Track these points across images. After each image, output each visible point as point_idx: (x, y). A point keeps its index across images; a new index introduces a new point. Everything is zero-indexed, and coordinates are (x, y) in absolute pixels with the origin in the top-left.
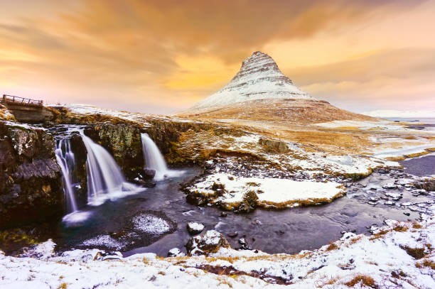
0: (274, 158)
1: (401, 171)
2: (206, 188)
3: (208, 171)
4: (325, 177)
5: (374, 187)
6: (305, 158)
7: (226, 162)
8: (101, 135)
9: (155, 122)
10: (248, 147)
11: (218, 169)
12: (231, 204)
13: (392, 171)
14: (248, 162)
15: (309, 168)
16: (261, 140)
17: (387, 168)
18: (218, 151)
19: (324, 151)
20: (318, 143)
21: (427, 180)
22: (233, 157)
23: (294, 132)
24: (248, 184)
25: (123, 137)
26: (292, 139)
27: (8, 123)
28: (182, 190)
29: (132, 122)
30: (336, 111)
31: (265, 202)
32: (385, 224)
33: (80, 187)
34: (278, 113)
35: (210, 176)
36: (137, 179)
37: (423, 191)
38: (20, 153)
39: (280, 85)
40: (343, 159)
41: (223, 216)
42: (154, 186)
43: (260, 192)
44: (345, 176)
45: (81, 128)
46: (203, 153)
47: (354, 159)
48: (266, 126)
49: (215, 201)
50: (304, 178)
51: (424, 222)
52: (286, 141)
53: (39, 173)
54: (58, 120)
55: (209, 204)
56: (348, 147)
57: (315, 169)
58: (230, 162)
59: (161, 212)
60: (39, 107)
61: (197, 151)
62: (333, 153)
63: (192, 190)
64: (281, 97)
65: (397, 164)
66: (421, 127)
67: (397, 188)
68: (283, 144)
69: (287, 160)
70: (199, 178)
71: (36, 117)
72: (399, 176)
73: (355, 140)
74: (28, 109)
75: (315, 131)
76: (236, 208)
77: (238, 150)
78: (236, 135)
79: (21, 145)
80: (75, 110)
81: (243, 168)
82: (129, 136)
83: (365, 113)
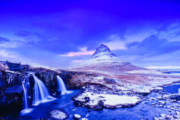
0: (110, 86)
1: (164, 92)
2: (82, 99)
3: (83, 91)
4: (132, 94)
5: (153, 98)
6: (122, 86)
7: (90, 87)
8: (41, 76)
9: (62, 71)
10: (99, 81)
11: (87, 90)
12: (93, 106)
13: (160, 91)
14: (100, 87)
15: (125, 90)
16: (104, 78)
17: (157, 90)
18: (87, 83)
19: (130, 83)
20: (127, 79)
21: (175, 96)
22: (93, 86)
23: (117, 75)
24: (99, 97)
25: (50, 76)
26: (117, 78)
27: (6, 71)
28: (72, 99)
29: (53, 71)
30: (134, 67)
31: (107, 105)
32: (160, 116)
33: (30, 97)
34: (111, 68)
35: (84, 94)
36: (54, 94)
37: (175, 100)
38: (9, 83)
39: (111, 57)
40: (138, 86)
41: (89, 111)
42: (61, 97)
43: (104, 100)
44: (140, 94)
45: (34, 73)
46: (81, 84)
47: (143, 86)
48: (106, 73)
49: (86, 104)
50: (123, 94)
51: (178, 115)
52: (114, 79)
53: (14, 91)
54: (25, 70)
55: (83, 106)
56: (140, 81)
57: (127, 91)
58: (92, 87)
59: (63, 109)
60: (19, 65)
61: (79, 83)
62: (134, 84)
63: (76, 99)
64: (111, 61)
65: (161, 88)
66: (169, 73)
67: (163, 99)
68: (113, 80)
69: (115, 87)
70: (79, 94)
71: (17, 68)
72: (163, 93)
73: (143, 78)
74: (15, 65)
75: (126, 74)
76: (95, 108)
77: (95, 83)
78: (94, 76)
79: (9, 80)
80: (32, 66)
81: (97, 90)
82: (52, 77)
83: (145, 67)
